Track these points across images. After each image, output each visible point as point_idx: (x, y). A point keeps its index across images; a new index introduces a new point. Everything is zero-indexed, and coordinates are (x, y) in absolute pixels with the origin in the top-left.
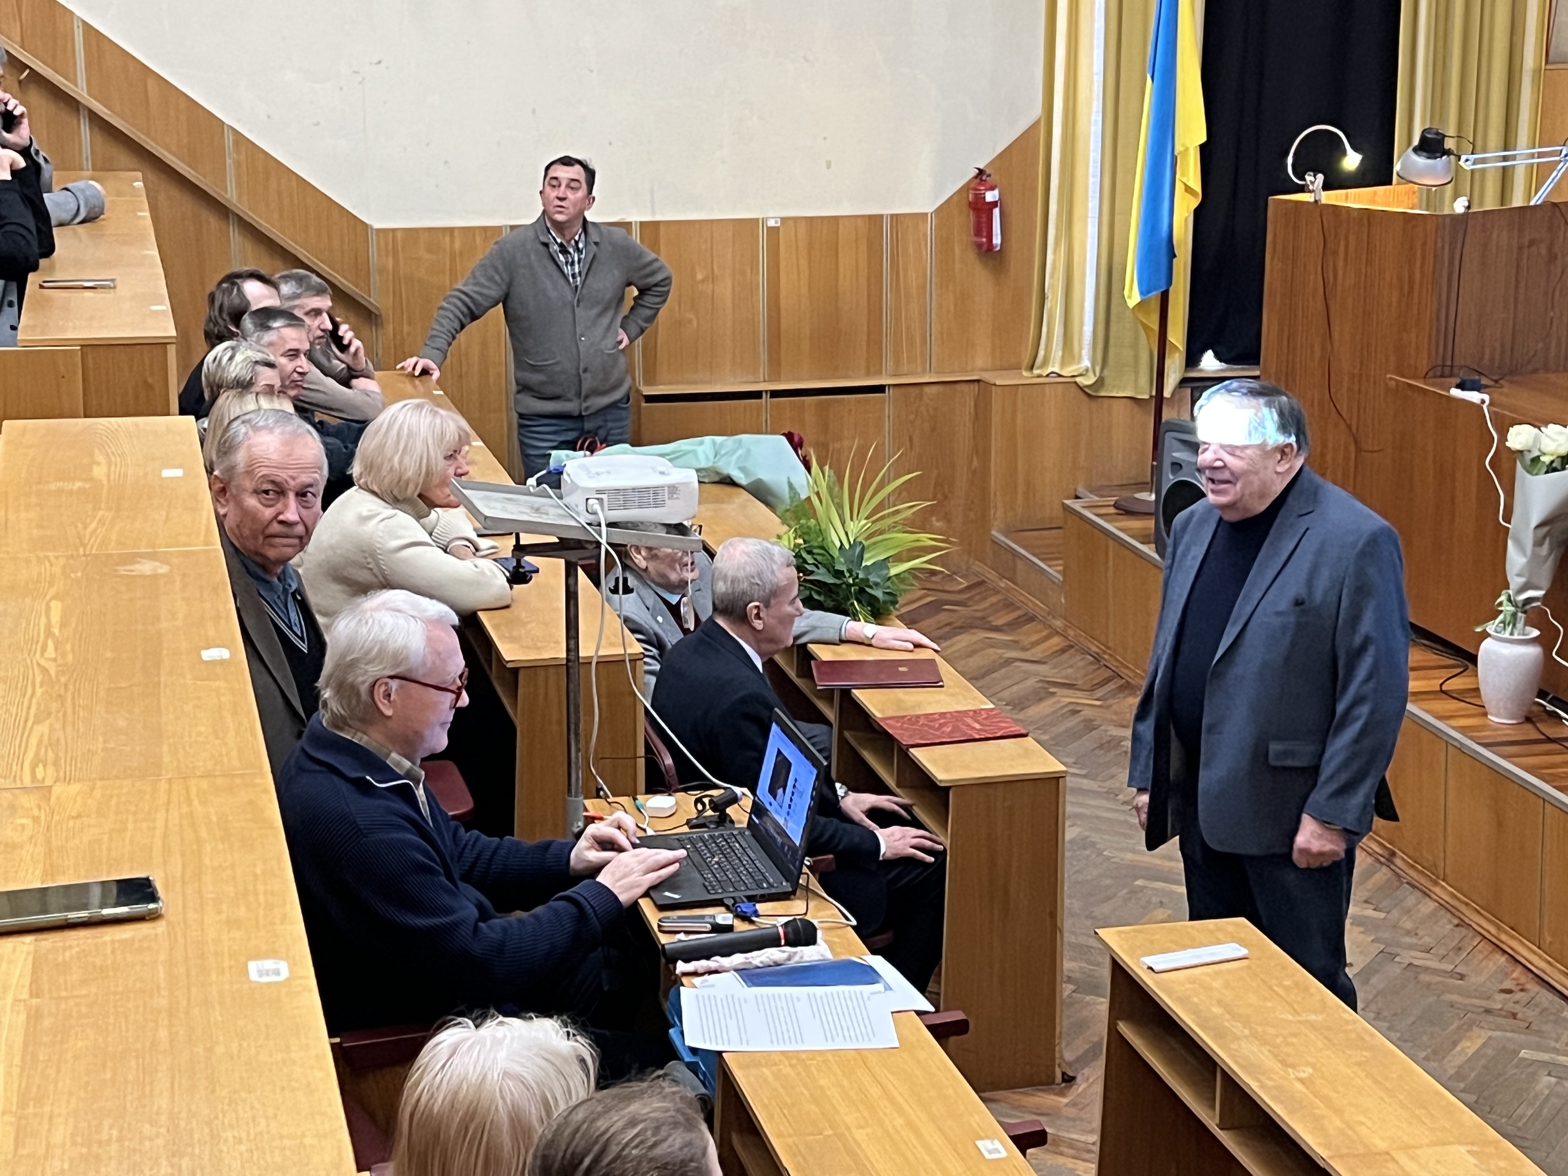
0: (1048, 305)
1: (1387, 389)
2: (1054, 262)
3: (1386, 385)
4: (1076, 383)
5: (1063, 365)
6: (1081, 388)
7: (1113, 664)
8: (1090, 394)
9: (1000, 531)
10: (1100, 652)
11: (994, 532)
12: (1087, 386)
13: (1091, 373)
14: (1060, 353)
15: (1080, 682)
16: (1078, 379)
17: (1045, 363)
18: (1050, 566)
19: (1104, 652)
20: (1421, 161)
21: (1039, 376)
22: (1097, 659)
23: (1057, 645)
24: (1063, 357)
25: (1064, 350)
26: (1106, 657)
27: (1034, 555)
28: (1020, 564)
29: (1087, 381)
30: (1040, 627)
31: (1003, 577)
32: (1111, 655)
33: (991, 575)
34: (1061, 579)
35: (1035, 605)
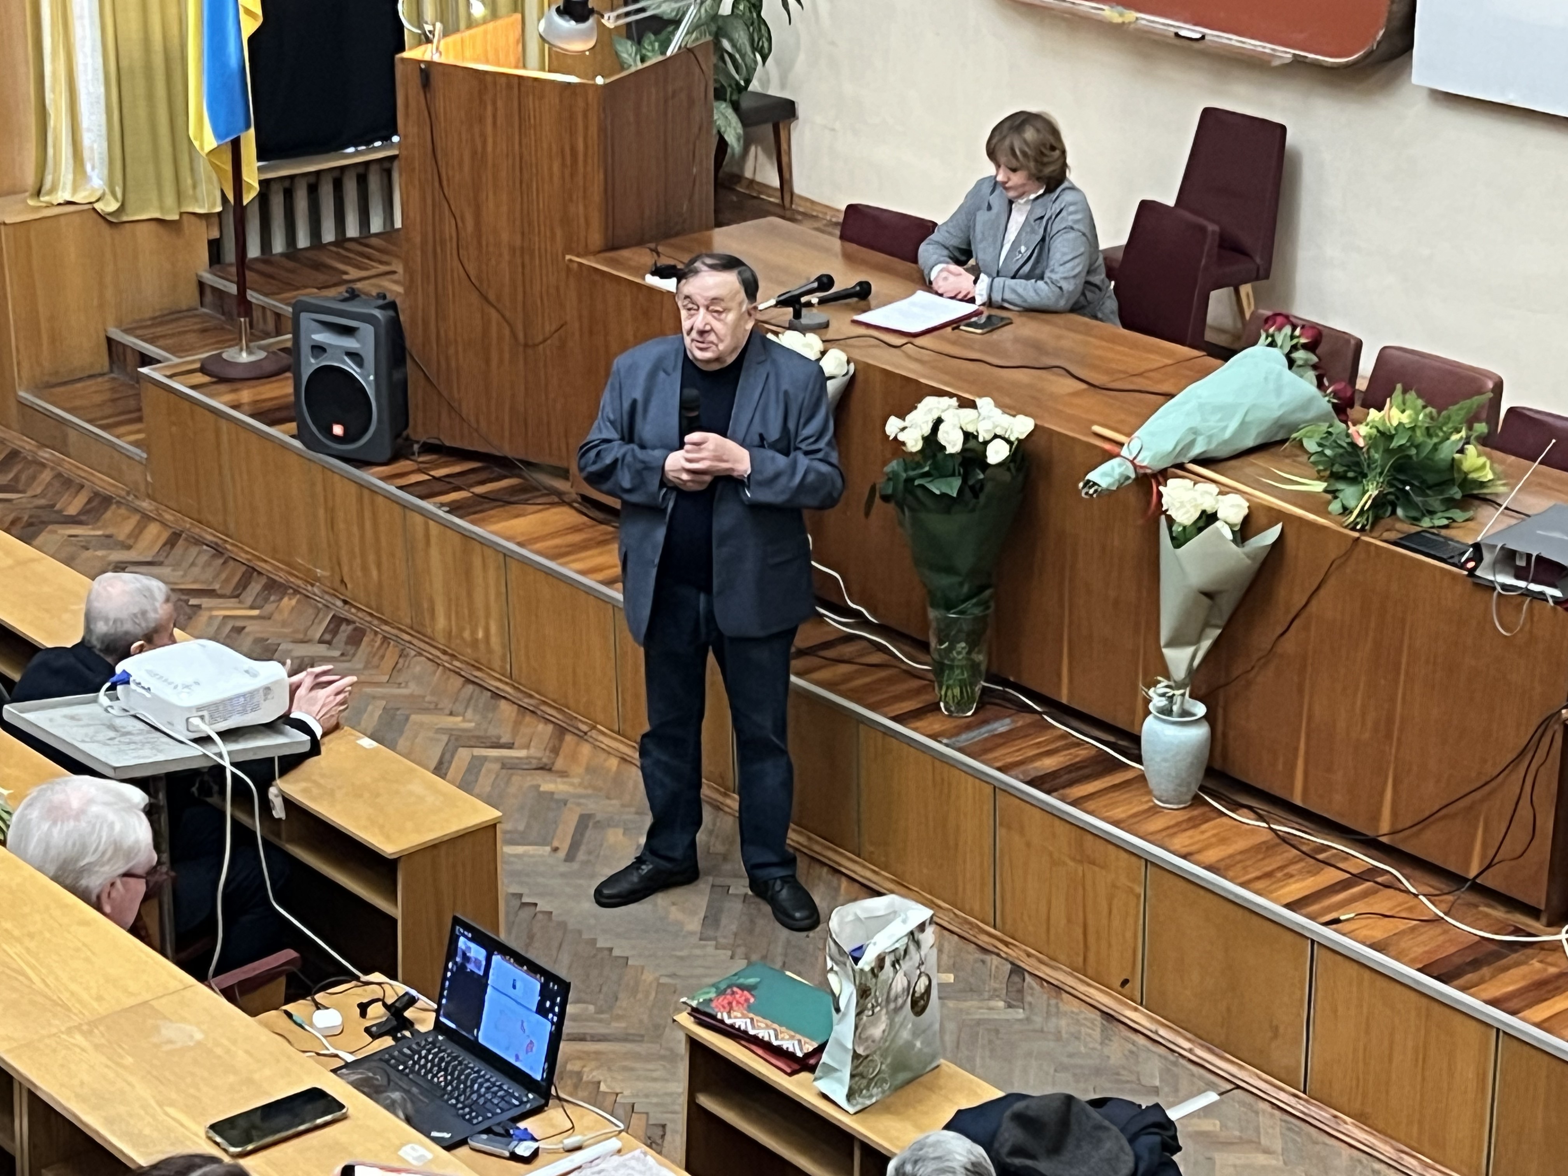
0: (52, 123)
1: (568, 270)
2: (54, 73)
3: (568, 266)
4: (94, 209)
5: (75, 190)
6: (102, 216)
7: (243, 557)
8: (111, 222)
9: (27, 390)
10: (220, 542)
11: (22, 394)
12: (110, 214)
13: (109, 197)
14: (70, 177)
15: (216, 586)
16: (98, 206)
17: (53, 190)
18: (118, 437)
19: (226, 541)
20: (568, 25)
21: (50, 205)
22: (218, 551)
23: (158, 536)
24: (75, 181)
25: (75, 173)
26: (228, 547)
27: (89, 421)
28: (73, 435)
29: (110, 206)
30: (123, 511)
31: (43, 445)
32: (233, 545)
33: (27, 445)
34: (145, 455)
35: (104, 483)
